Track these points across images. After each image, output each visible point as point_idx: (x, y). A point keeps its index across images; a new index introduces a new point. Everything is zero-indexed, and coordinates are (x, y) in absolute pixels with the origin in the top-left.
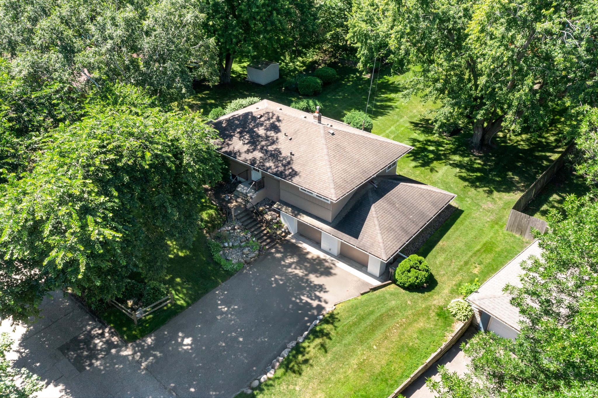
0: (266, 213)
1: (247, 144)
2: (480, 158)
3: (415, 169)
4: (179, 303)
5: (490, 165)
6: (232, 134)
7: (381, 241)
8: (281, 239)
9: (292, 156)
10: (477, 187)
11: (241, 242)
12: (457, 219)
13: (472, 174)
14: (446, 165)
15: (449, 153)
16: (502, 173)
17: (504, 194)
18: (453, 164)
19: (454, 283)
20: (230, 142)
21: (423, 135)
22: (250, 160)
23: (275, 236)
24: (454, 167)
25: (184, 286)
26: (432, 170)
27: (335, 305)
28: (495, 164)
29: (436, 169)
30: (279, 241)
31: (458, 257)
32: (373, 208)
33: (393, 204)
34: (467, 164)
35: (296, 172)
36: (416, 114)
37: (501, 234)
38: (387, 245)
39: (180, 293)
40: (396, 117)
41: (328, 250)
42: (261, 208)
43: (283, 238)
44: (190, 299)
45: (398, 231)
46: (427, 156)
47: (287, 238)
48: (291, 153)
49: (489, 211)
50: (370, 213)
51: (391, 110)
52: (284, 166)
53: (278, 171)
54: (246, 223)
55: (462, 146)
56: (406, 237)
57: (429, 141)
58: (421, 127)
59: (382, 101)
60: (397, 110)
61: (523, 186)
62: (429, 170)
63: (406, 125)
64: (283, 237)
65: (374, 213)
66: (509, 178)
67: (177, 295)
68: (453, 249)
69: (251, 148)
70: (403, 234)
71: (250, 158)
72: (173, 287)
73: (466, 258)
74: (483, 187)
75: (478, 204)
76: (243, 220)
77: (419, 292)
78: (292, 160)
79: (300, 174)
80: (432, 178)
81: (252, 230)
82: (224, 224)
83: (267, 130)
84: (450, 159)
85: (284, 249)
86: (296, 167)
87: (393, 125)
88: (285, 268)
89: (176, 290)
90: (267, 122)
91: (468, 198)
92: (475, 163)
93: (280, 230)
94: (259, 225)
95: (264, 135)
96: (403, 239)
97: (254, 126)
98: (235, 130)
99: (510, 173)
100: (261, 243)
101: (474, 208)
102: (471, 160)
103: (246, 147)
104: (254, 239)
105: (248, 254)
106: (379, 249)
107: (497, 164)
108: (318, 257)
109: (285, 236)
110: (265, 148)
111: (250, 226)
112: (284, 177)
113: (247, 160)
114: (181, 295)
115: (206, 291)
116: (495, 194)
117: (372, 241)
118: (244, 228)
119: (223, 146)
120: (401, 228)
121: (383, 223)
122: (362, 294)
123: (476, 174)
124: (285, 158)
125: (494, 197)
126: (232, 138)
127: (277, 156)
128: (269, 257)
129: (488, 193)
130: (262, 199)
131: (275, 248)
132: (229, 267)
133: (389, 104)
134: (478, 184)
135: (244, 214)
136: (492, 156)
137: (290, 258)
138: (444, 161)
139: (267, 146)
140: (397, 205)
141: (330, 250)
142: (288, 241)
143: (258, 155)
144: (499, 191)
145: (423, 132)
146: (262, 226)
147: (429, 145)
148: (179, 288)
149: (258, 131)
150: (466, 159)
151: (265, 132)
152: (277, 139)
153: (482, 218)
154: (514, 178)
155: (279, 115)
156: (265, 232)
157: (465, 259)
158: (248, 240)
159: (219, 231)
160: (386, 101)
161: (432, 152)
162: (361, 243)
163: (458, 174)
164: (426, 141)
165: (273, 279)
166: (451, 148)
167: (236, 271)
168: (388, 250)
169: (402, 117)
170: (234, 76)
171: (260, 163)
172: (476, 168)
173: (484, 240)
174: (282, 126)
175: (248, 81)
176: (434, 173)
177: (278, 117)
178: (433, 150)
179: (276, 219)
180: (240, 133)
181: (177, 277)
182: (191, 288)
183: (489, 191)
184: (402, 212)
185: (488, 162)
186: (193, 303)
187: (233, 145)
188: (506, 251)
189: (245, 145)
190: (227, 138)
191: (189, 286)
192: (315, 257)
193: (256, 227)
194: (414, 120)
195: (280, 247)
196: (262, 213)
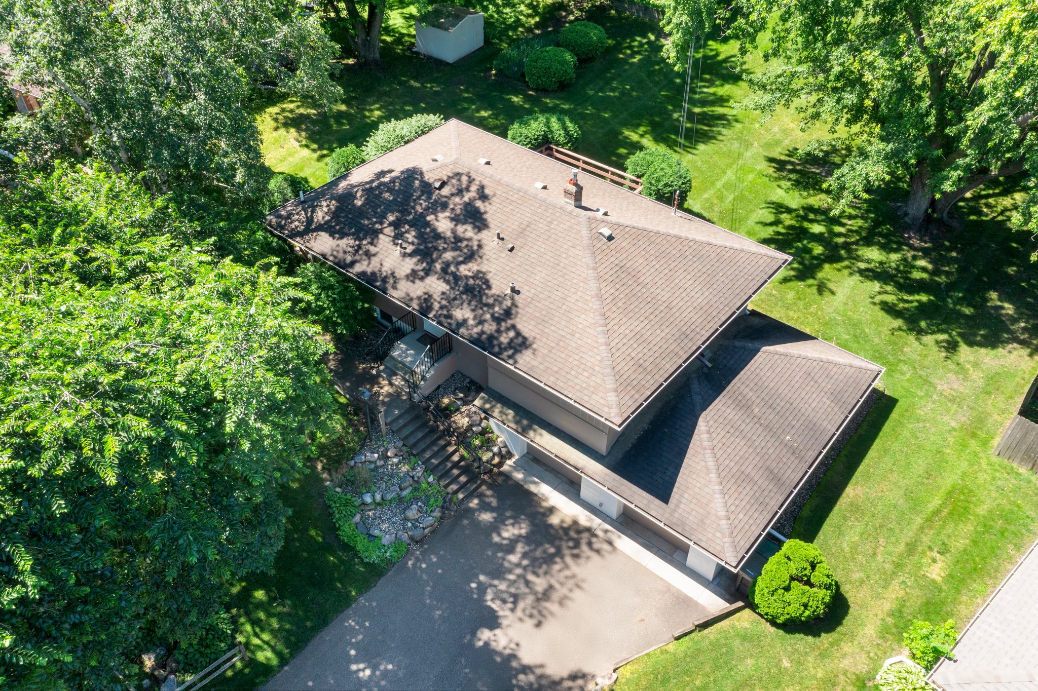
0: (458, 409)
1: (411, 255)
2: (926, 253)
3: (783, 286)
4: (261, 656)
5: (947, 274)
6: (378, 226)
7: (722, 513)
8: (491, 471)
9: (516, 296)
10: (920, 332)
11: (401, 489)
12: (883, 424)
13: (911, 298)
14: (851, 274)
15: (856, 243)
16: (975, 295)
17: (983, 351)
18: (867, 270)
19: (887, 606)
20: (373, 249)
21: (796, 194)
22: (419, 298)
23: (479, 467)
24: (867, 277)
25: (273, 611)
26: (821, 288)
27: (614, 671)
28: (961, 270)
29: (831, 285)
30: (486, 477)
31: (891, 529)
32: (702, 425)
33: (745, 406)
34: (897, 269)
35: (525, 339)
36: (778, 136)
37: (984, 466)
38: (736, 522)
39: (263, 630)
40: (736, 145)
41: (596, 505)
42: (446, 401)
43: (495, 470)
44: (288, 644)
45: (760, 482)
46: (808, 251)
47: (505, 468)
48: (513, 290)
49: (953, 400)
50: (695, 437)
51: (724, 126)
52: (498, 320)
53: (483, 332)
54: (412, 440)
55: (883, 223)
56: (778, 495)
57: (810, 209)
58: (791, 171)
59: (704, 103)
60: (738, 126)
61: (1025, 329)
62: (814, 290)
63: (759, 168)
64: (494, 465)
65: (705, 436)
66: (992, 307)
67: (256, 635)
68: (879, 507)
69: (420, 267)
70: (770, 487)
71: (419, 293)
72: (247, 614)
73: (911, 534)
74: (933, 333)
75: (927, 382)
76: (406, 432)
77: (807, 634)
78: (514, 305)
79: (534, 346)
80: (822, 310)
81: (427, 455)
82: (362, 447)
83: (456, 220)
84: (858, 258)
85: (500, 499)
86: (525, 324)
87: (730, 166)
88: (500, 555)
89: (255, 622)
90: (457, 199)
91: (905, 362)
92: (913, 267)
93: (489, 449)
94: (442, 442)
95: (449, 234)
96: (772, 503)
97: (427, 209)
98: (383, 216)
99: (994, 295)
100: (446, 486)
101: (919, 393)
102: (905, 260)
103: (409, 264)
104: (431, 479)
105: (417, 520)
106: (718, 534)
107: (962, 270)
108: (575, 522)
109: (500, 464)
110: (452, 268)
111: (422, 446)
112: (496, 349)
113: (411, 299)
114: (266, 636)
115: (323, 621)
116: (964, 349)
117: (701, 511)
118: (410, 453)
119: (357, 257)
120: (767, 473)
121: (727, 462)
122: (678, 638)
123: (917, 297)
124: (498, 299)
125: (961, 361)
126: (377, 237)
127: (481, 293)
128: (466, 522)
129: (947, 349)
130: (449, 376)
131: (477, 497)
132: (374, 557)
133: (719, 110)
134: (923, 324)
135: (407, 418)
136: (950, 249)
137: (513, 525)
138: (846, 263)
139: (459, 263)
140: (756, 410)
141: (601, 505)
142: (507, 476)
143: (436, 286)
144: (971, 344)
145: (797, 184)
146: (449, 444)
147: (812, 221)
148: (262, 615)
149: (436, 223)
150: (895, 257)
151: (451, 225)
152: (480, 246)
153: (939, 418)
154: (1002, 308)
155: (485, 182)
156: (456, 458)
157: (908, 535)
158: (417, 482)
159: (352, 463)
160: (713, 103)
161: (818, 238)
162: (676, 515)
163: (878, 299)
164: (803, 208)
165: (473, 585)
166: (860, 227)
167: (390, 563)
168: (739, 537)
169: (748, 145)
170: (389, 39)
171: (442, 308)
172: (916, 280)
173: (949, 480)
174: (491, 211)
175: (417, 53)
176: (828, 297)
177: (482, 188)
178: (821, 234)
179: (479, 425)
180: (396, 225)
181: (257, 589)
182: (289, 615)
183: (947, 342)
184: (768, 428)
185: (943, 265)
186: (292, 655)
187: (380, 256)
188: (1001, 516)
189: (407, 259)
190: (365, 238)
191: (285, 610)
192: (568, 522)
193: (436, 449)
194: (776, 154)
195: (489, 493)
196: (446, 413)
